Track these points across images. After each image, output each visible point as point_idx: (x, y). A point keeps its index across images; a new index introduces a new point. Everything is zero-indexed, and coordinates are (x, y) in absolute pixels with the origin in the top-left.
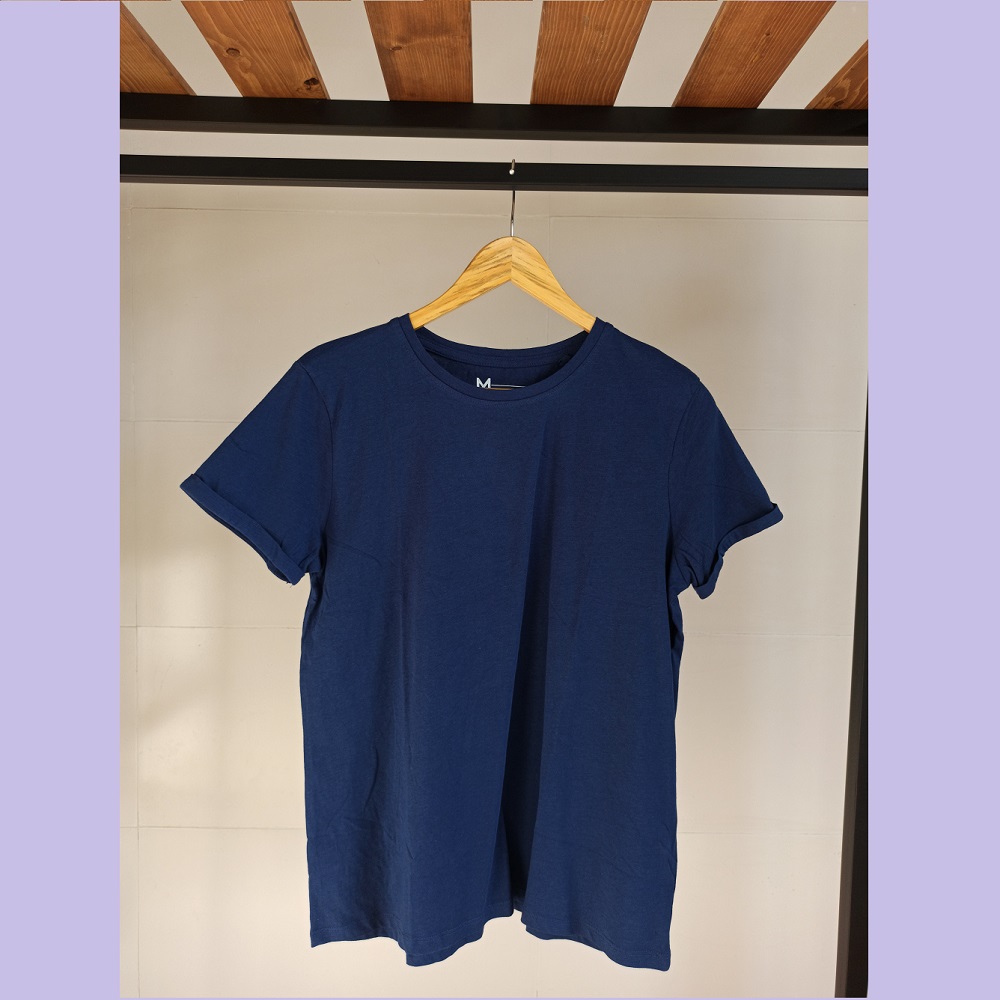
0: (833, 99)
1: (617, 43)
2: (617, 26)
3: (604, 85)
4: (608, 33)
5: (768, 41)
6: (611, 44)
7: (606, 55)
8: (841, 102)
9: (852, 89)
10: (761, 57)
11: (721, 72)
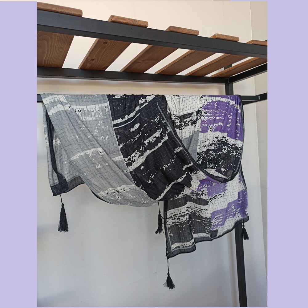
6: (189, 65)
8: (221, 76)
9: (225, 74)
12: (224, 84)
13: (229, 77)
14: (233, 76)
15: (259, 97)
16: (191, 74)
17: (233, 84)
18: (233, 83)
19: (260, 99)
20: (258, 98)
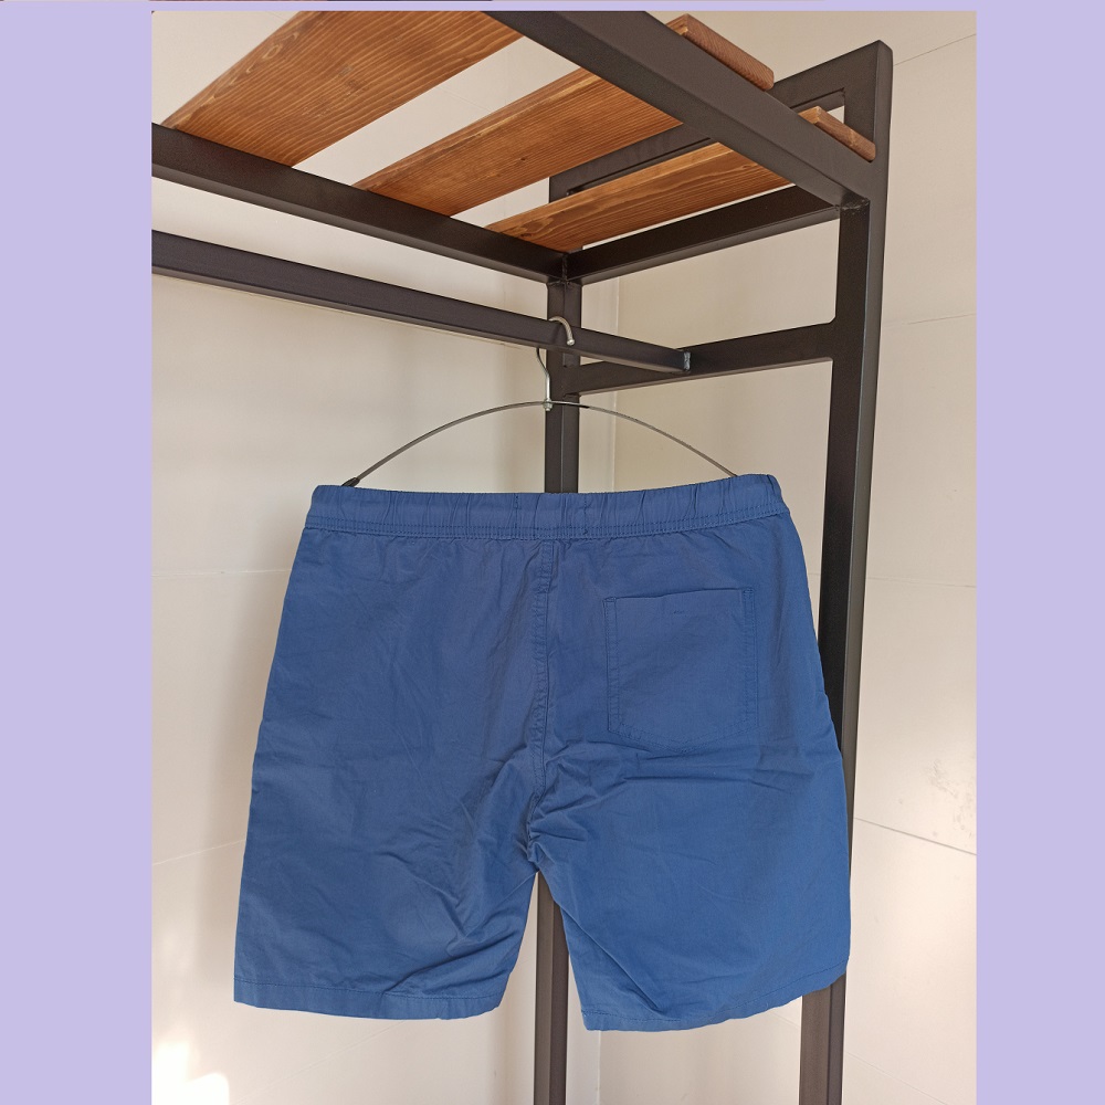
0: (525, 230)
1: (360, 108)
2: (377, 91)
3: (300, 144)
4: (358, 94)
5: (518, 164)
6: (352, 106)
7: (336, 114)
8: (530, 235)
9: (548, 227)
10: (499, 176)
11: (448, 175)
12: (545, 277)
13: (565, 253)
14: (585, 248)
15: (687, 356)
16: (379, 184)
17: (585, 288)
18: (584, 279)
19: (688, 366)
20: (683, 363)
